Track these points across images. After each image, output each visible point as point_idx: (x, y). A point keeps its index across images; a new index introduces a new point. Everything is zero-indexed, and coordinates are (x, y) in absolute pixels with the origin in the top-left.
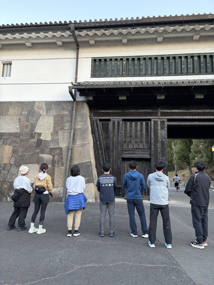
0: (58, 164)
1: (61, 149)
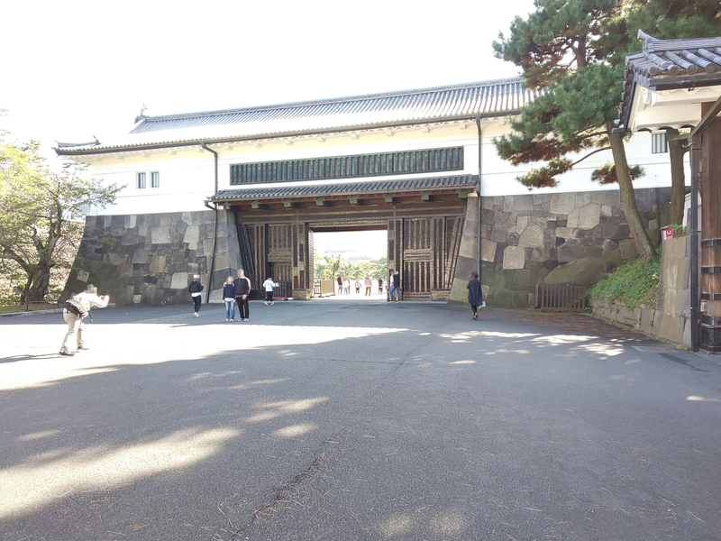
0: (203, 271)
1: (206, 257)
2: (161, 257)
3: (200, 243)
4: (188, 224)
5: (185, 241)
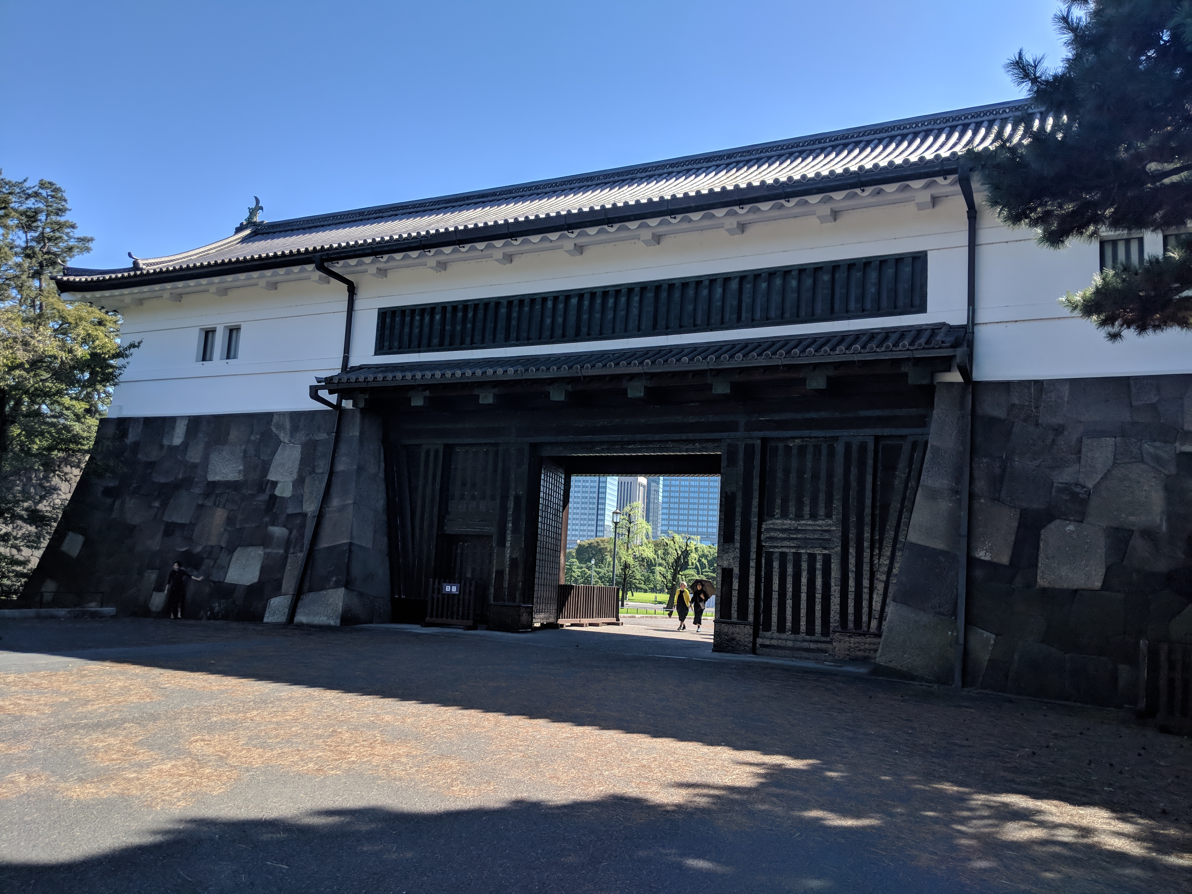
0: (294, 547)
1: (305, 515)
2: (219, 509)
3: (299, 483)
4: (282, 439)
5: (271, 477)
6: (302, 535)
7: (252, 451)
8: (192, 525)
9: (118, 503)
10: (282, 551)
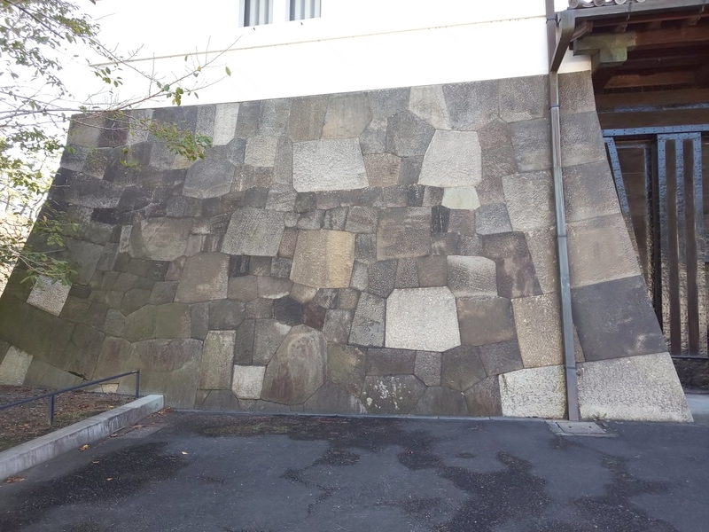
1: (521, 237)
2: (333, 233)
3: (491, 184)
4: (436, 126)
5: (428, 179)
6: (530, 268)
7: (376, 145)
8: (283, 260)
9: (126, 232)
10: (493, 294)
